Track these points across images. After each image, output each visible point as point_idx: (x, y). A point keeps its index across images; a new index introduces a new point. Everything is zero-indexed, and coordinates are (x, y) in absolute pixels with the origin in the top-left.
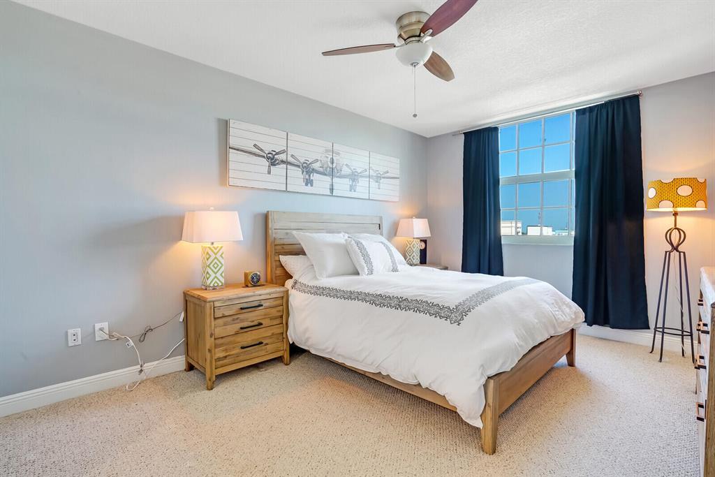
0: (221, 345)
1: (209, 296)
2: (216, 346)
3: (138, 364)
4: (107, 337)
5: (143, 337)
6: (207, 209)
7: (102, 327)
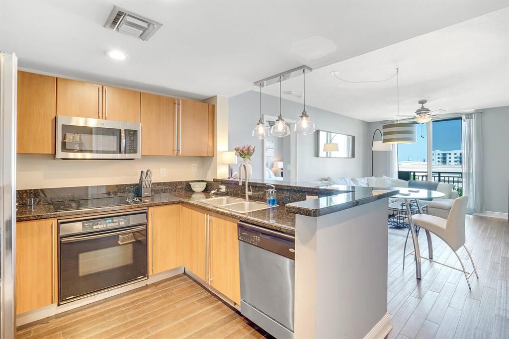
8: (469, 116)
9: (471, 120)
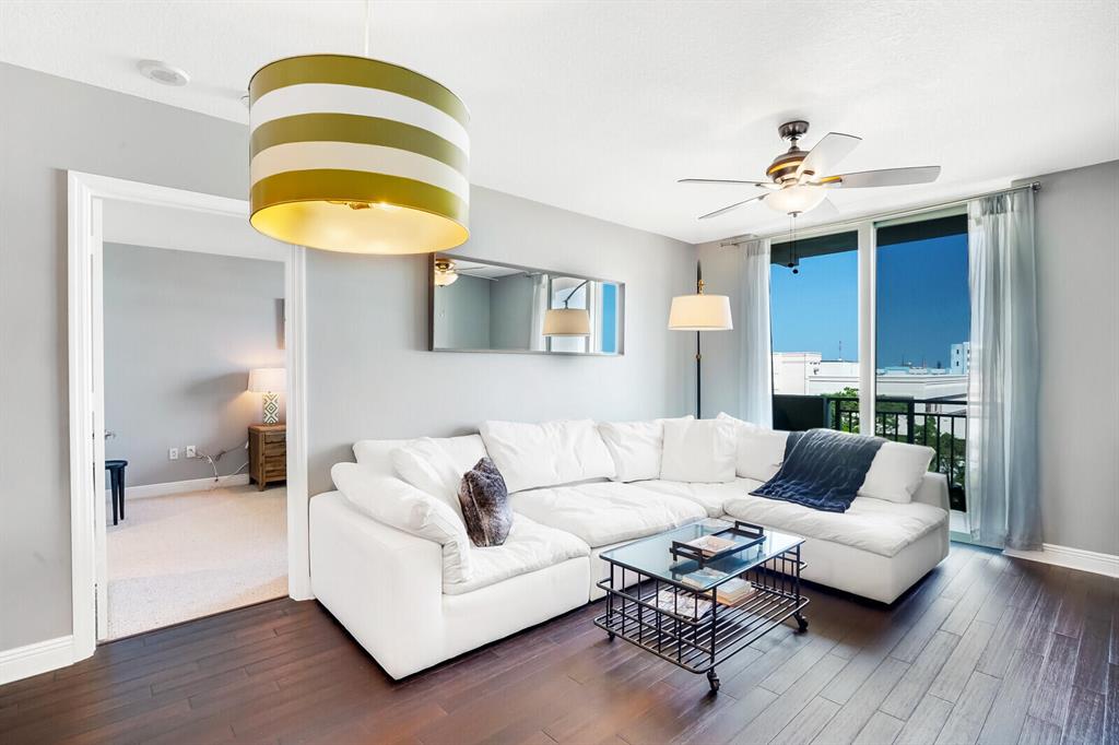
0: (270, 462)
1: (262, 428)
2: (266, 462)
3: (214, 476)
4: (194, 455)
5: (218, 457)
6: (265, 367)
7: (191, 450)
8: (994, 203)
9: (1001, 217)
